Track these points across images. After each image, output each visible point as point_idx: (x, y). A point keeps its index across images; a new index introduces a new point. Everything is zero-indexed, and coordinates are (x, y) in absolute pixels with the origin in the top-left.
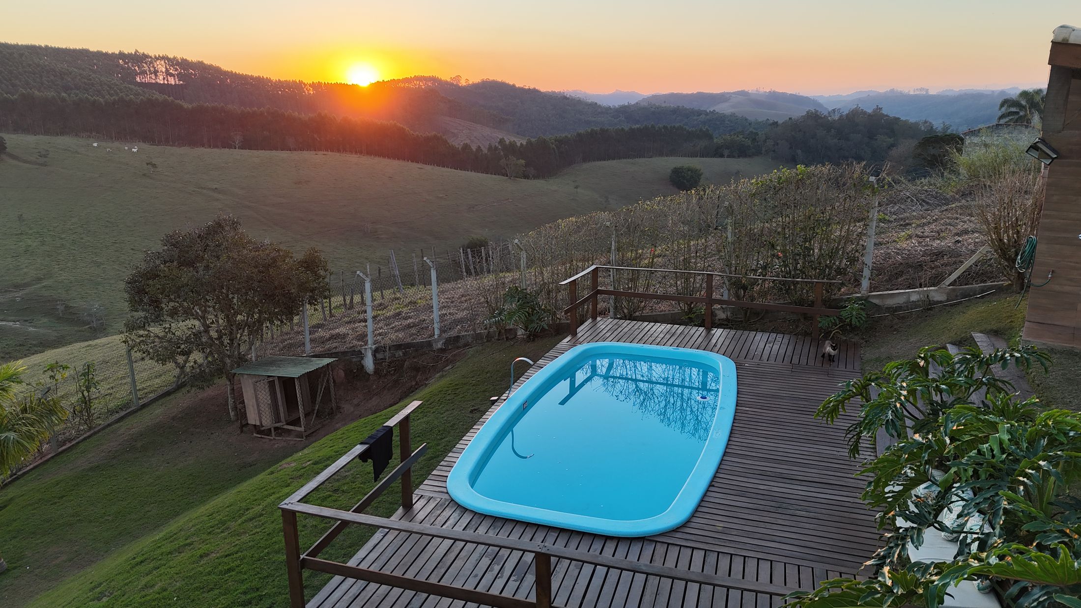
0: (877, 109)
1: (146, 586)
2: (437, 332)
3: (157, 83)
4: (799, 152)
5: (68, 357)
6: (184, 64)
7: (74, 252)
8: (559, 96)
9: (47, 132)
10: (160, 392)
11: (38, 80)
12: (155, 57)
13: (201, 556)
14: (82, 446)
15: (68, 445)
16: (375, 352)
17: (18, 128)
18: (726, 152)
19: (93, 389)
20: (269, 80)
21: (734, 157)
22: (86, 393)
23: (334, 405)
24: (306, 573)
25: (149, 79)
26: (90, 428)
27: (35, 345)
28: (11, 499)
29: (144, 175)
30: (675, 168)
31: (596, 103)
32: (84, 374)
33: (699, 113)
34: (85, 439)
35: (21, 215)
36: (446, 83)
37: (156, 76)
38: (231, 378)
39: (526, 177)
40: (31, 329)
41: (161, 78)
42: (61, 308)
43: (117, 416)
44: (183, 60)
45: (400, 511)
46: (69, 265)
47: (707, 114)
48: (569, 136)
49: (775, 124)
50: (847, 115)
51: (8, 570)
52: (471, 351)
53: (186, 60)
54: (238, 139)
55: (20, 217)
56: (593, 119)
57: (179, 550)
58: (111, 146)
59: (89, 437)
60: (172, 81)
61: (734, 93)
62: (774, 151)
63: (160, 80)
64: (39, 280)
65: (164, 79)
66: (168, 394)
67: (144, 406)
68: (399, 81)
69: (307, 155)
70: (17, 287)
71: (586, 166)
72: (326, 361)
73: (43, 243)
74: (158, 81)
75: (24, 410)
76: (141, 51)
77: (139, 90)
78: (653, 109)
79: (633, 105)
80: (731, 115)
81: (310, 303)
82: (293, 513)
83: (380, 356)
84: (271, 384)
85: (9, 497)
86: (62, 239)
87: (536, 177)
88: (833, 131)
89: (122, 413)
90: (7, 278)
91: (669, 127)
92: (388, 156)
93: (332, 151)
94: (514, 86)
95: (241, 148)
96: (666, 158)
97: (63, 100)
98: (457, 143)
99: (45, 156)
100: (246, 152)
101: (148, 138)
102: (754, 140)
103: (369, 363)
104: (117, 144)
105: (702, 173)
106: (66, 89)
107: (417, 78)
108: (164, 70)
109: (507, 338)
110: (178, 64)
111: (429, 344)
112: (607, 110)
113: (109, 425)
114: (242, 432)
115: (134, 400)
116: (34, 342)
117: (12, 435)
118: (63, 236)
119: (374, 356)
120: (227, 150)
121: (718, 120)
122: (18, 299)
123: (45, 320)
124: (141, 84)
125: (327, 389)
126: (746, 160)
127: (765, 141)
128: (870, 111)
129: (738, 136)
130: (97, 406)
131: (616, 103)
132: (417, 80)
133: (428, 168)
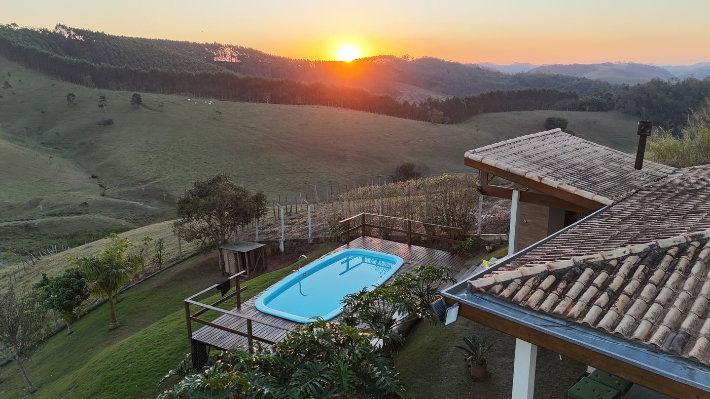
0: (707, 78)
1: (161, 331)
2: (310, 235)
3: (225, 62)
4: (643, 108)
5: (160, 229)
6: (241, 50)
7: (174, 163)
8: (474, 67)
9: (163, 92)
10: (193, 253)
11: (160, 60)
12: (226, 46)
13: (181, 322)
14: (156, 277)
15: (150, 276)
16: (285, 242)
17: (149, 90)
18: (588, 108)
19: (162, 251)
20: (290, 60)
21: (593, 111)
22: (159, 252)
23: (264, 266)
24: (191, 321)
25: (220, 59)
26: (160, 269)
27: (150, 216)
28: (124, 298)
29: (214, 118)
30: (549, 118)
31: (499, 72)
32: (159, 243)
33: (573, 79)
34: (157, 273)
35: (147, 141)
36: (399, 60)
37: (225, 57)
38: (221, 250)
39: (444, 122)
40: (149, 207)
41: (228, 58)
42: (165, 195)
43: (172, 264)
44: (240, 47)
45: (236, 308)
46: (171, 170)
47: (578, 80)
48: (475, 96)
49: (627, 88)
50: (683, 82)
51: (119, 327)
52: (322, 245)
53: (242, 47)
54: (268, 97)
55: (147, 142)
56: (497, 83)
57: (175, 320)
58: (197, 101)
59: (159, 273)
60: (234, 60)
61: (601, 64)
62: (624, 107)
63: (227, 60)
64: (155, 178)
65: (229, 59)
66: (195, 255)
67: (184, 260)
68: (369, 58)
69: (308, 108)
70: (143, 182)
71: (486, 115)
72: (262, 245)
73: (158, 157)
74: (226, 60)
75: (129, 260)
76: (218, 42)
77: (215, 66)
78: (539, 76)
79: (525, 73)
80: (596, 81)
81: (256, 217)
82: (188, 303)
83: (286, 244)
84: (236, 254)
85: (123, 297)
86: (168, 155)
87: (450, 123)
88: (670, 93)
89: (175, 263)
90: (138, 177)
91: (546, 90)
92: (356, 109)
93: (323, 105)
94: (443, 61)
95: (270, 102)
96: (543, 111)
97: (173, 73)
98: (400, 100)
99: (162, 106)
100: (273, 106)
101: (219, 96)
102: (610, 99)
103: (282, 247)
104: (201, 100)
105: (568, 122)
106: (175, 65)
107: (380, 57)
108: (230, 54)
109: (338, 241)
110: (238, 50)
111: (306, 240)
112: (507, 77)
113: (168, 268)
114: (223, 276)
115: (180, 257)
116: (150, 215)
117: (123, 270)
118: (169, 153)
119: (284, 244)
120: (261, 103)
121: (585, 85)
122: (143, 189)
123: (157, 202)
124: (217, 63)
125: (261, 258)
126: (602, 113)
127: (617, 100)
128: (701, 79)
129: (597, 97)
130: (165, 259)
131: (514, 72)
132: (380, 58)
133: (381, 117)
